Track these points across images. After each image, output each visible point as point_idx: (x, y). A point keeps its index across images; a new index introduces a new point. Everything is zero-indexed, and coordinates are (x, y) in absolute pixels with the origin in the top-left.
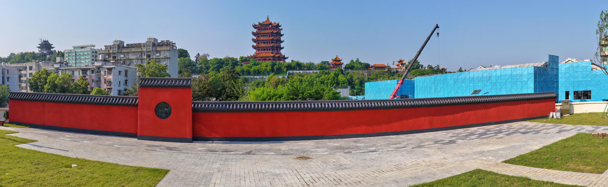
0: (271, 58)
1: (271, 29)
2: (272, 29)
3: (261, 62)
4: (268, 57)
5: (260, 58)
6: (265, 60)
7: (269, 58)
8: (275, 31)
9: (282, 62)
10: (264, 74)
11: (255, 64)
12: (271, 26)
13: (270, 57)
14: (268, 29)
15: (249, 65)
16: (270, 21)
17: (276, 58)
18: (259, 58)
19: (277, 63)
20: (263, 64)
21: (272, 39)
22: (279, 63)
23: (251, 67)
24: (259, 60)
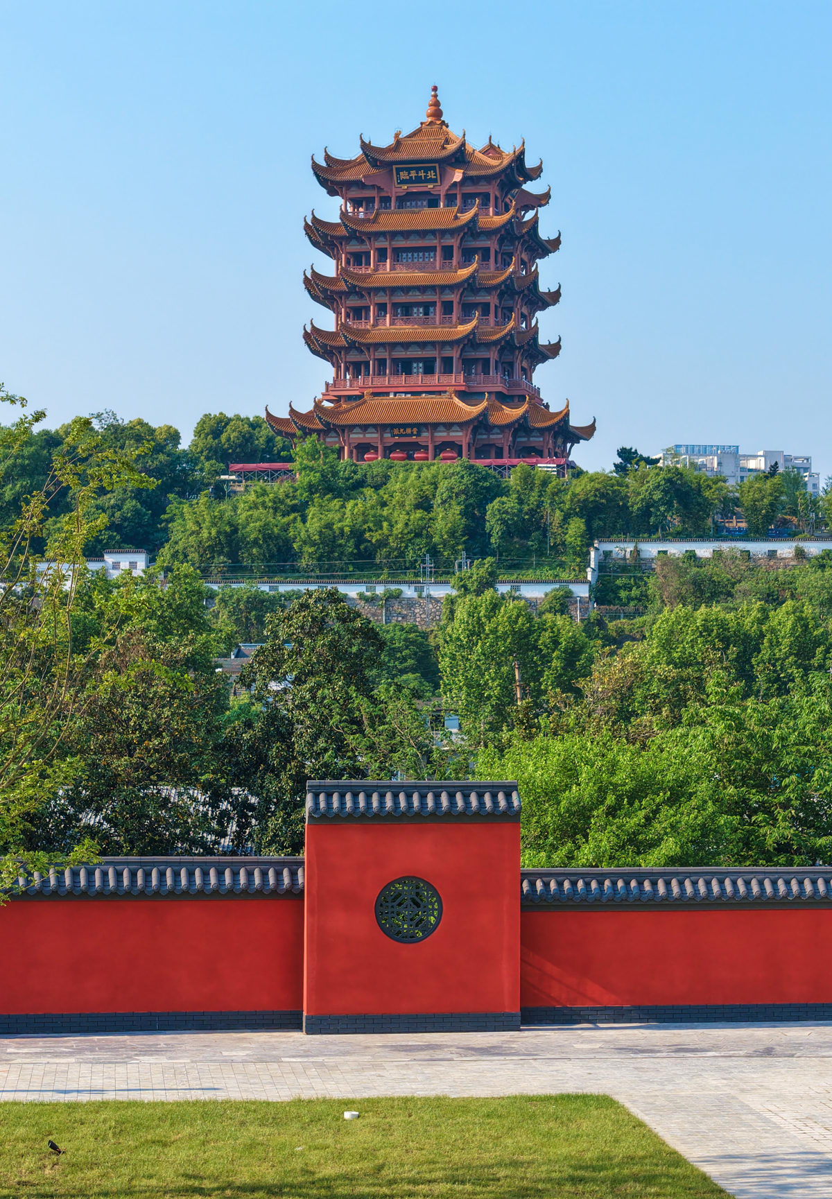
0: (457, 435)
1: (463, 196)
2: (468, 199)
3: (374, 464)
4: (435, 426)
5: (372, 436)
6: (409, 450)
7: (442, 435)
8: (494, 219)
9: (546, 467)
10: (400, 568)
11: (329, 487)
12: (458, 176)
13: (448, 426)
14: (433, 203)
15: (279, 488)
16: (455, 131)
17: (496, 437)
18: (357, 437)
19: (513, 480)
20: (394, 485)
21: (470, 286)
22: (527, 479)
23: (300, 509)
24: (362, 449)
